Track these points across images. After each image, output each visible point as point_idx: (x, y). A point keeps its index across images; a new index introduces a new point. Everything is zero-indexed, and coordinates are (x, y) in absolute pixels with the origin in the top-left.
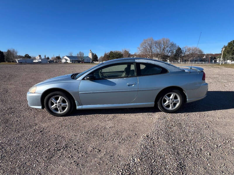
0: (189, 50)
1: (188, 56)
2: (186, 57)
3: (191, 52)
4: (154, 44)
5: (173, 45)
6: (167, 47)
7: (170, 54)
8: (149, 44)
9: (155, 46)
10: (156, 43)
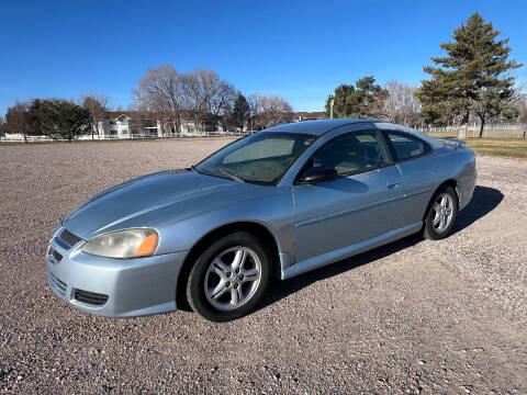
0: (264, 101)
1: (263, 116)
2: (259, 119)
3: (269, 106)
4: (180, 84)
5: (226, 88)
6: (214, 92)
7: (222, 112)
8: (165, 84)
9: (184, 88)
10: (184, 80)
